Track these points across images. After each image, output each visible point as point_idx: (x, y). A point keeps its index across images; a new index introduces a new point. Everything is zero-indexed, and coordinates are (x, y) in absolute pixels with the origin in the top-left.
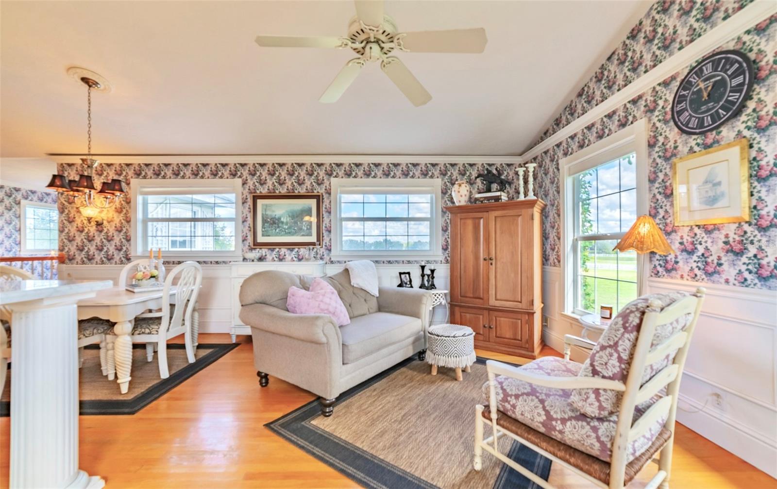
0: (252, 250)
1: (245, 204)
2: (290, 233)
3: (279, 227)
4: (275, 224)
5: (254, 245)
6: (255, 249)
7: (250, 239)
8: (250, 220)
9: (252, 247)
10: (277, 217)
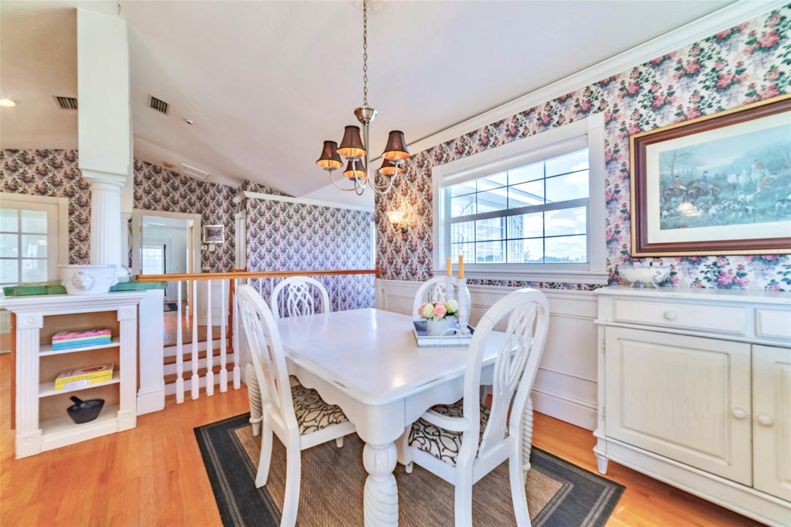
0: (631, 263)
1: (614, 163)
2: (763, 212)
3: (716, 201)
4: (706, 194)
5: (639, 249)
6: (639, 259)
7: (627, 239)
8: (626, 197)
9: (634, 254)
10: (711, 175)
